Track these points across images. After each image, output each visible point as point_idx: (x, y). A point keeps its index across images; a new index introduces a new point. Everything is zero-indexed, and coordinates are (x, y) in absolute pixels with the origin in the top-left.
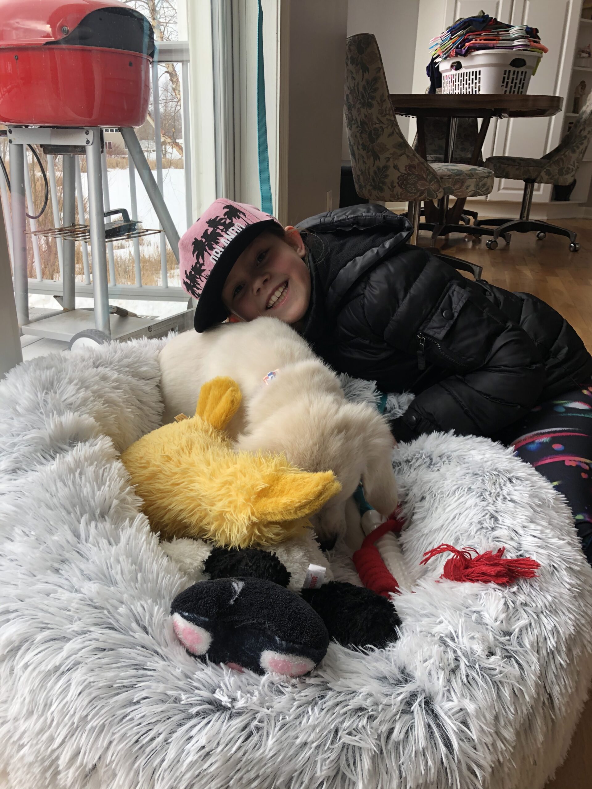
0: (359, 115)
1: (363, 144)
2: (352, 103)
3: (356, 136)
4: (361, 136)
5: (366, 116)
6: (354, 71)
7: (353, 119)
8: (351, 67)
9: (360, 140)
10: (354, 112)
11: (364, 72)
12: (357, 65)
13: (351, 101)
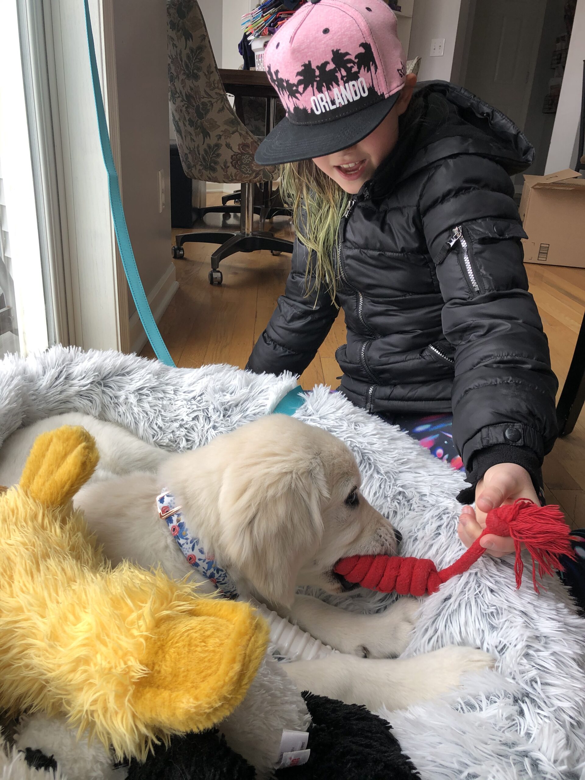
0: (183, 87)
1: (190, 120)
2: (175, 74)
3: (181, 111)
4: (187, 110)
5: (191, 89)
6: (175, 38)
7: (177, 92)
8: (173, 34)
9: (186, 115)
10: (178, 84)
11: (187, 39)
12: (178, 31)
13: (173, 71)
